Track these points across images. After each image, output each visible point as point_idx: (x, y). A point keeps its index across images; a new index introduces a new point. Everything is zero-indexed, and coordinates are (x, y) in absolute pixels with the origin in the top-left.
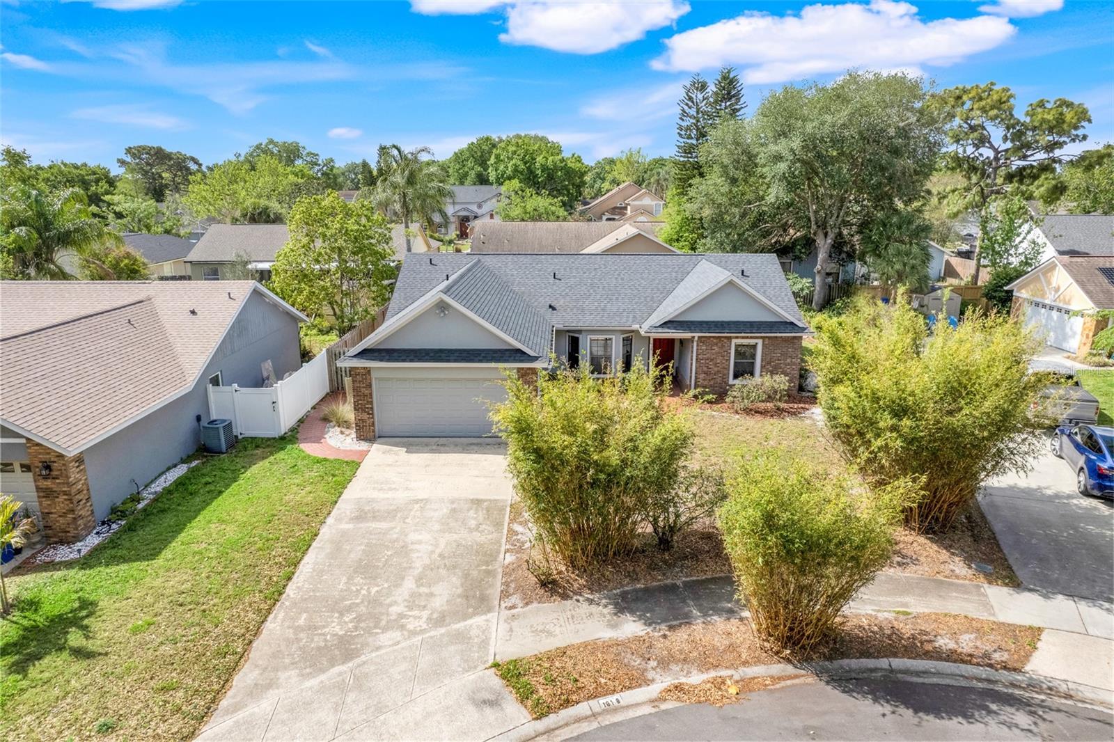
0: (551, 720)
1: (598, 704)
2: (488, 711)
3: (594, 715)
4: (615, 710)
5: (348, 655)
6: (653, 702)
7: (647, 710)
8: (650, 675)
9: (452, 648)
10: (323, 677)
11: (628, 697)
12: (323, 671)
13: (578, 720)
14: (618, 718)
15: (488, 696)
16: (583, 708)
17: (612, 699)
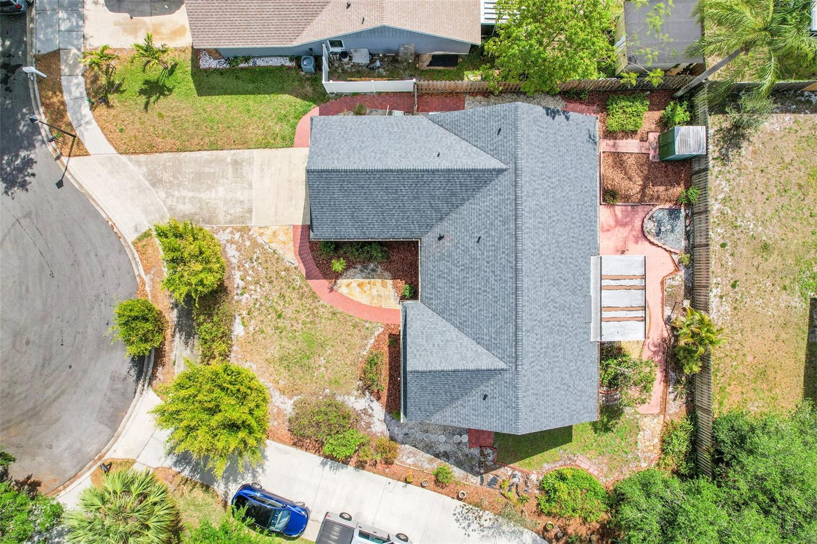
0: (132, 247)
1: (138, 259)
2: (134, 229)
3: (135, 259)
4: (136, 264)
5: (153, 185)
6: (140, 276)
7: (136, 273)
8: (149, 275)
9: (158, 215)
10: (144, 179)
11: (141, 268)
12: (147, 179)
13: (133, 254)
14: (134, 265)
15: (138, 229)
16: (136, 255)
17: (140, 263)
